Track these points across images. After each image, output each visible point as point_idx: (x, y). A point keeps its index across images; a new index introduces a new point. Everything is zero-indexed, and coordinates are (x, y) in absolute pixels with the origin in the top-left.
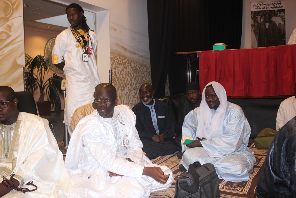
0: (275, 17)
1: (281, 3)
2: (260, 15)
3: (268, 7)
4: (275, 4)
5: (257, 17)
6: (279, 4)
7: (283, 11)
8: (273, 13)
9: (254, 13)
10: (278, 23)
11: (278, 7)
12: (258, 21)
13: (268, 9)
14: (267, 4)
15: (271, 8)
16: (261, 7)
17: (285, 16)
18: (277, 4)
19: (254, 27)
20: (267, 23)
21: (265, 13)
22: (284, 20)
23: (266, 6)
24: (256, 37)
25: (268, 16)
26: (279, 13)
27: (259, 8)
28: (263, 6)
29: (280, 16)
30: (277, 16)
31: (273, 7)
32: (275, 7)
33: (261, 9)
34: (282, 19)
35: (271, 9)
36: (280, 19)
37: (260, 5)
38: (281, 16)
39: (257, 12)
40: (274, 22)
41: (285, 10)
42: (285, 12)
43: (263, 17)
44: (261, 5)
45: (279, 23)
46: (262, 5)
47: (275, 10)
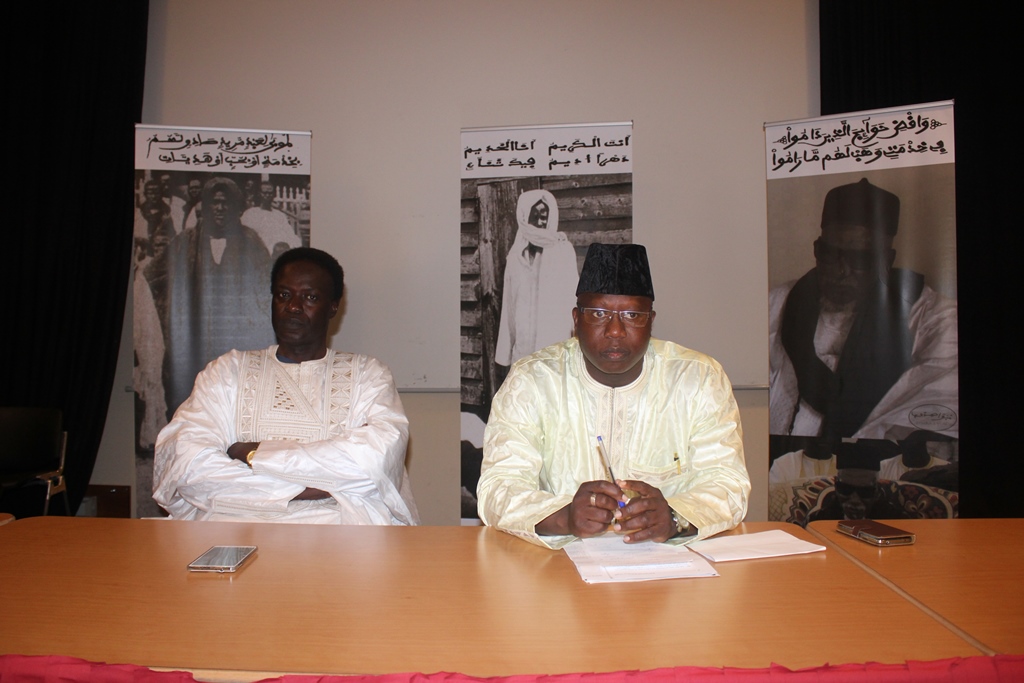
0: (258, 209)
1: (290, 145)
2: (180, 195)
3: (225, 155)
4: (260, 147)
5: (166, 200)
6: (282, 145)
7: (302, 182)
8: (248, 190)
9: (149, 183)
10: (275, 242)
11: (278, 163)
12: (170, 221)
13: (224, 168)
14: (223, 142)
15: (240, 162)
16: (190, 152)
17: (308, 208)
18: (273, 144)
19: (152, 256)
20: (218, 237)
21: (210, 184)
22: (303, 226)
23: (214, 151)
24: (157, 305)
25: (223, 202)
26: (281, 191)
27: (178, 156)
28: (199, 151)
29: (285, 205)
30: (268, 206)
31: (250, 157)
32: (262, 160)
33: (187, 161)
34: (293, 220)
35: (240, 169)
36: (286, 221)
37: (184, 143)
38: (289, 208)
39: (166, 177)
40: (256, 234)
41: (307, 178)
42: (313, 192)
43: (199, 206)
44: (188, 142)
45: (280, 240)
46: (195, 142)
47: (259, 176)
